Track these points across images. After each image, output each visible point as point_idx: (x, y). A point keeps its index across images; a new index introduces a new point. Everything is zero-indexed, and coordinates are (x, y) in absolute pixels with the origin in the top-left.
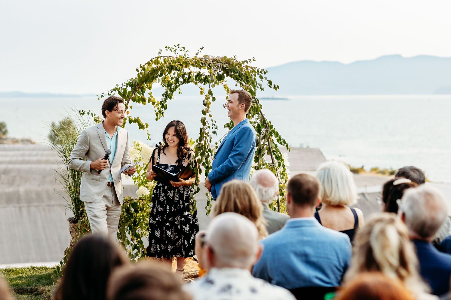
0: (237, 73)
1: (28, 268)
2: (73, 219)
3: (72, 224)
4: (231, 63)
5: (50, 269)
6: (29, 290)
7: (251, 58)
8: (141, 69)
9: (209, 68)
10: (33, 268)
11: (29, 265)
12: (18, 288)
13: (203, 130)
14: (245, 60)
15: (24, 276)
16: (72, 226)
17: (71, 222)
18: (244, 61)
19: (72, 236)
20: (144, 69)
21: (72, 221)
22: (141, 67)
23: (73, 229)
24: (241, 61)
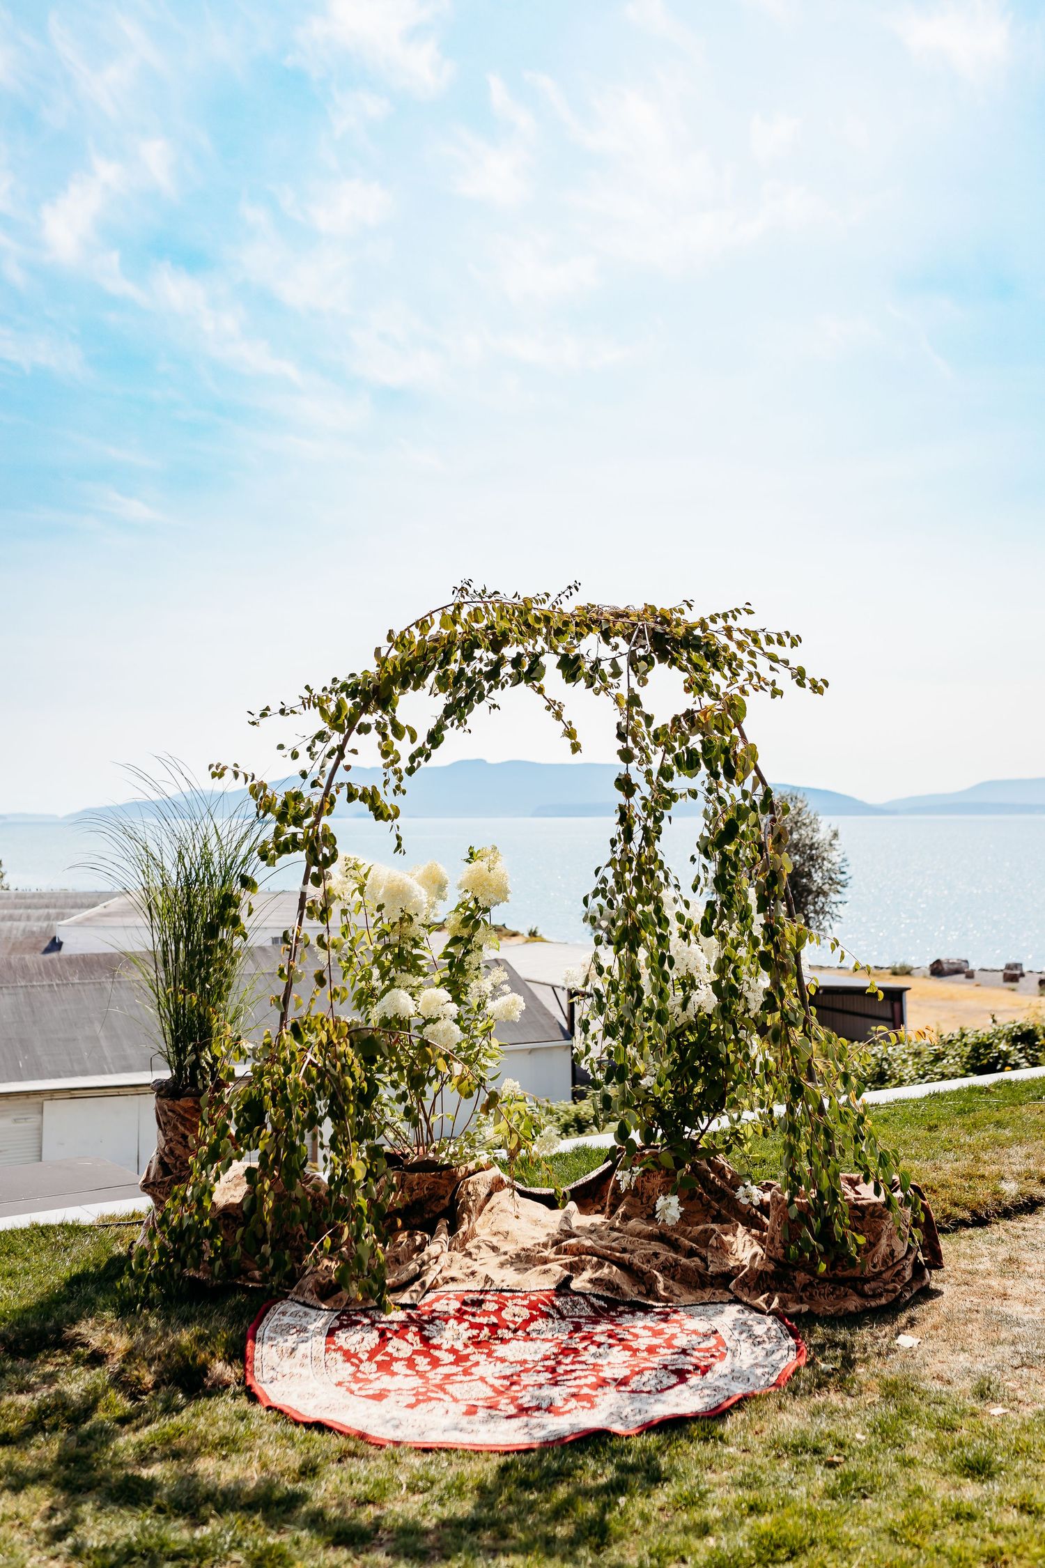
0: (699, 648)
2: (168, 1085)
3: (165, 1101)
4: (674, 624)
7: (741, 606)
8: (390, 644)
9: (606, 635)
10: (41, 1231)
13: (626, 811)
14: (721, 612)
16: (166, 1107)
17: (162, 1093)
18: (718, 615)
19: (165, 1135)
20: (399, 644)
21: (168, 1090)
22: (390, 638)
23: (170, 1113)
24: (706, 615)
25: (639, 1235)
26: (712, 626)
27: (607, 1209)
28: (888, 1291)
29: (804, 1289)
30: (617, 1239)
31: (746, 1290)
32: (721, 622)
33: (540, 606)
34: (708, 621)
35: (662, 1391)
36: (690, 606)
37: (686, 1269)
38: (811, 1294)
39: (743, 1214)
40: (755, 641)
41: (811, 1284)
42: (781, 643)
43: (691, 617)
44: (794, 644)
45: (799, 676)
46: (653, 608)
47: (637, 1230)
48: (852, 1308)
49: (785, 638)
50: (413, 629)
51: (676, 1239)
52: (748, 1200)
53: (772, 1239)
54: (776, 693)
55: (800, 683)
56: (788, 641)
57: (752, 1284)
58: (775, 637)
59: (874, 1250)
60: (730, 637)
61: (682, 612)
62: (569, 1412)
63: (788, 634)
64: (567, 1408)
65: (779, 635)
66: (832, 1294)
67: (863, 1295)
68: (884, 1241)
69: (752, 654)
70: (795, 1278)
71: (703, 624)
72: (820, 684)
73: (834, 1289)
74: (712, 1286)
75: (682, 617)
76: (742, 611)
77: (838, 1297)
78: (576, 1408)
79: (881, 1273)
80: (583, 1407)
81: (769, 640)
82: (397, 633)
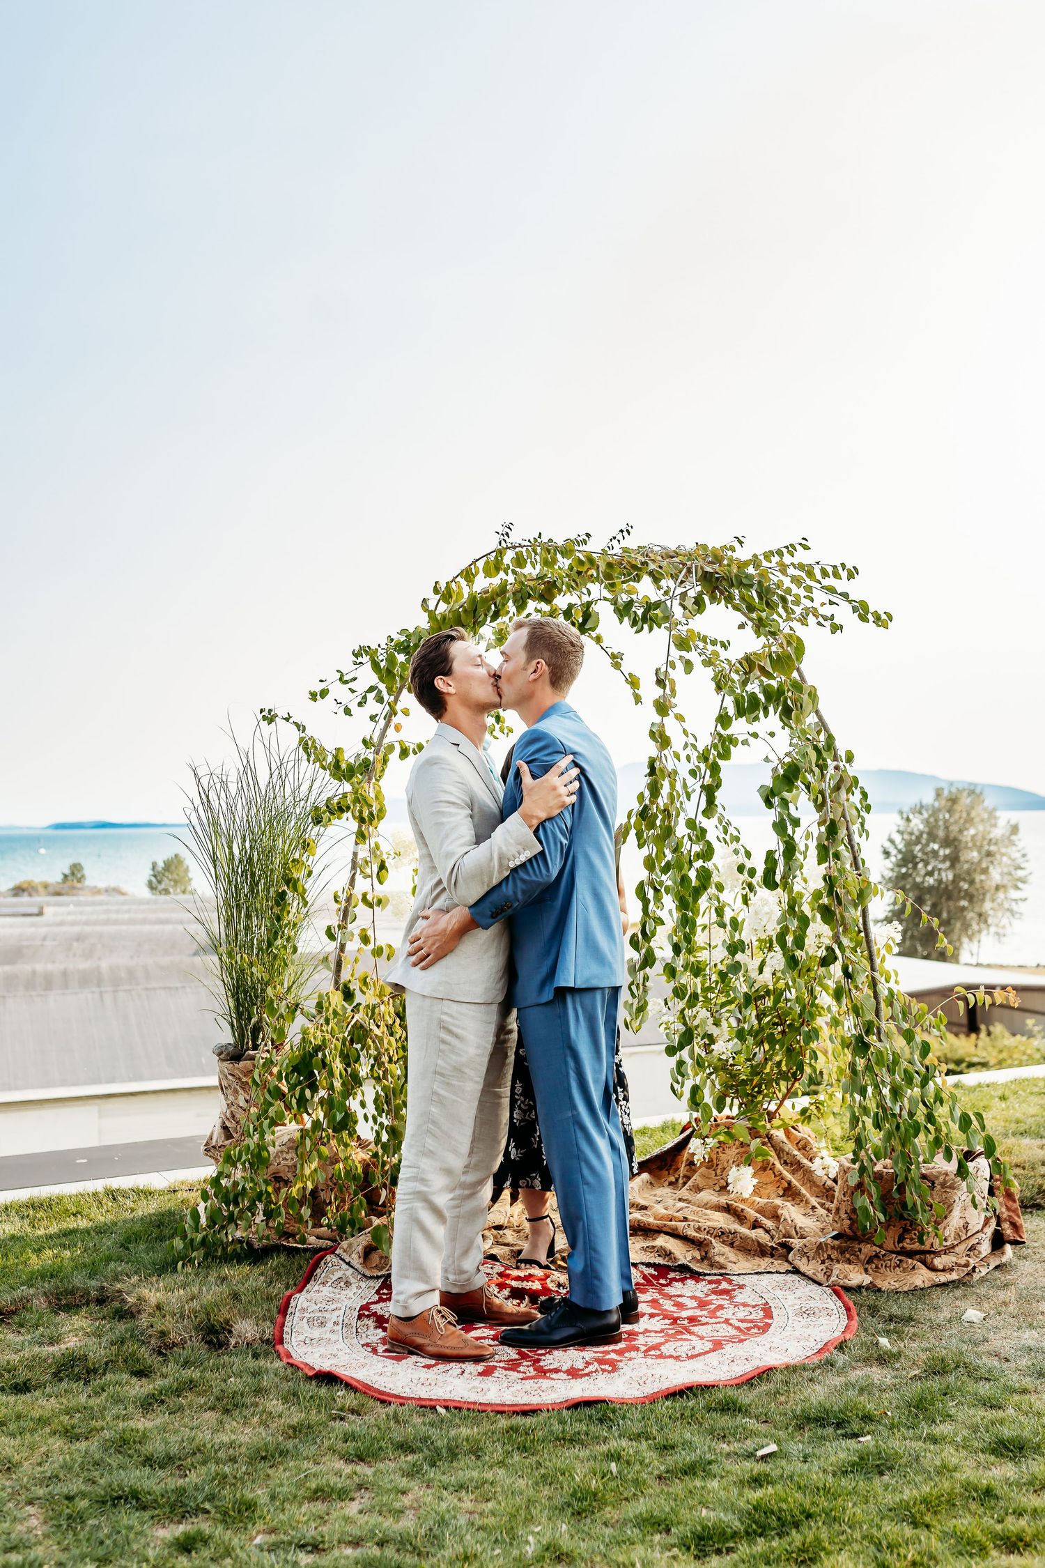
0: (751, 586)
1: (95, 1194)
2: (231, 1049)
3: (225, 1064)
4: (725, 562)
5: (162, 1193)
6: (93, 1293)
7: (796, 540)
8: (438, 597)
9: (656, 579)
10: (112, 1194)
11: (98, 1185)
12: (57, 1288)
13: (657, 765)
14: (774, 548)
15: (83, 1224)
16: (226, 1070)
17: (222, 1056)
18: (771, 552)
19: (226, 1099)
20: (447, 596)
21: (228, 1054)
22: (436, 591)
23: (230, 1077)
24: (760, 551)
25: (706, 1206)
26: (765, 564)
27: (681, 1181)
28: (959, 1265)
29: (870, 1261)
30: (681, 1209)
31: (805, 1260)
32: (776, 559)
33: (581, 548)
34: (762, 557)
35: (693, 1357)
36: (741, 543)
37: (745, 1239)
38: (877, 1267)
39: (817, 1186)
40: (810, 574)
41: (877, 1256)
42: (836, 575)
43: (742, 554)
44: (851, 576)
45: (862, 610)
46: (705, 547)
47: (705, 1201)
48: (919, 1283)
49: (840, 569)
50: (459, 579)
51: (742, 1210)
52: (824, 1172)
53: (838, 1209)
54: (836, 628)
55: (863, 618)
56: (844, 574)
57: (811, 1254)
58: (830, 570)
59: (945, 1222)
60: (784, 572)
61: (732, 549)
62: (587, 1375)
63: (843, 565)
64: (587, 1371)
65: (835, 567)
66: (898, 1266)
67: (933, 1269)
68: (956, 1213)
69: (809, 589)
70: (860, 1250)
71: (755, 561)
72: (884, 617)
73: (901, 1261)
74: (772, 1256)
75: (735, 555)
76: (798, 547)
77: (904, 1270)
78: (597, 1371)
79: (953, 1247)
80: (604, 1371)
81: (824, 573)
82: (443, 586)
